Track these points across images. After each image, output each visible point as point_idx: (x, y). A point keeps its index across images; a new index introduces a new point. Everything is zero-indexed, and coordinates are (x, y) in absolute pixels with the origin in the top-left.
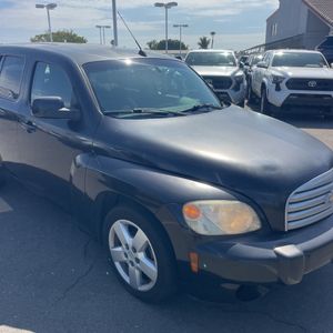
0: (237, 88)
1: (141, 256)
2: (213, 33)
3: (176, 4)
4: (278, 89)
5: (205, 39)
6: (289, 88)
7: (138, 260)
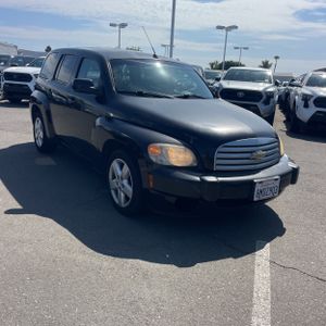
0: (267, 102)
1: (125, 182)
2: (277, 58)
3: (236, 27)
4: (306, 106)
5: (267, 62)
6: (317, 106)
7: (123, 186)
